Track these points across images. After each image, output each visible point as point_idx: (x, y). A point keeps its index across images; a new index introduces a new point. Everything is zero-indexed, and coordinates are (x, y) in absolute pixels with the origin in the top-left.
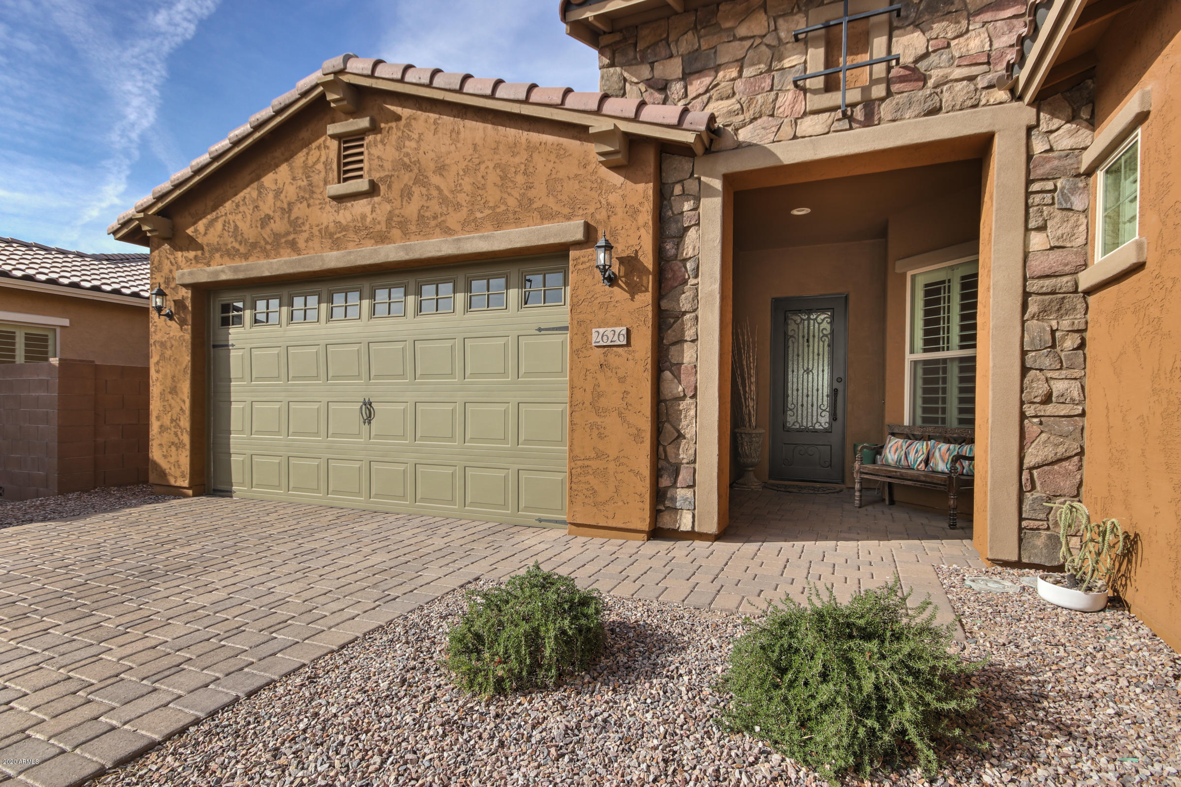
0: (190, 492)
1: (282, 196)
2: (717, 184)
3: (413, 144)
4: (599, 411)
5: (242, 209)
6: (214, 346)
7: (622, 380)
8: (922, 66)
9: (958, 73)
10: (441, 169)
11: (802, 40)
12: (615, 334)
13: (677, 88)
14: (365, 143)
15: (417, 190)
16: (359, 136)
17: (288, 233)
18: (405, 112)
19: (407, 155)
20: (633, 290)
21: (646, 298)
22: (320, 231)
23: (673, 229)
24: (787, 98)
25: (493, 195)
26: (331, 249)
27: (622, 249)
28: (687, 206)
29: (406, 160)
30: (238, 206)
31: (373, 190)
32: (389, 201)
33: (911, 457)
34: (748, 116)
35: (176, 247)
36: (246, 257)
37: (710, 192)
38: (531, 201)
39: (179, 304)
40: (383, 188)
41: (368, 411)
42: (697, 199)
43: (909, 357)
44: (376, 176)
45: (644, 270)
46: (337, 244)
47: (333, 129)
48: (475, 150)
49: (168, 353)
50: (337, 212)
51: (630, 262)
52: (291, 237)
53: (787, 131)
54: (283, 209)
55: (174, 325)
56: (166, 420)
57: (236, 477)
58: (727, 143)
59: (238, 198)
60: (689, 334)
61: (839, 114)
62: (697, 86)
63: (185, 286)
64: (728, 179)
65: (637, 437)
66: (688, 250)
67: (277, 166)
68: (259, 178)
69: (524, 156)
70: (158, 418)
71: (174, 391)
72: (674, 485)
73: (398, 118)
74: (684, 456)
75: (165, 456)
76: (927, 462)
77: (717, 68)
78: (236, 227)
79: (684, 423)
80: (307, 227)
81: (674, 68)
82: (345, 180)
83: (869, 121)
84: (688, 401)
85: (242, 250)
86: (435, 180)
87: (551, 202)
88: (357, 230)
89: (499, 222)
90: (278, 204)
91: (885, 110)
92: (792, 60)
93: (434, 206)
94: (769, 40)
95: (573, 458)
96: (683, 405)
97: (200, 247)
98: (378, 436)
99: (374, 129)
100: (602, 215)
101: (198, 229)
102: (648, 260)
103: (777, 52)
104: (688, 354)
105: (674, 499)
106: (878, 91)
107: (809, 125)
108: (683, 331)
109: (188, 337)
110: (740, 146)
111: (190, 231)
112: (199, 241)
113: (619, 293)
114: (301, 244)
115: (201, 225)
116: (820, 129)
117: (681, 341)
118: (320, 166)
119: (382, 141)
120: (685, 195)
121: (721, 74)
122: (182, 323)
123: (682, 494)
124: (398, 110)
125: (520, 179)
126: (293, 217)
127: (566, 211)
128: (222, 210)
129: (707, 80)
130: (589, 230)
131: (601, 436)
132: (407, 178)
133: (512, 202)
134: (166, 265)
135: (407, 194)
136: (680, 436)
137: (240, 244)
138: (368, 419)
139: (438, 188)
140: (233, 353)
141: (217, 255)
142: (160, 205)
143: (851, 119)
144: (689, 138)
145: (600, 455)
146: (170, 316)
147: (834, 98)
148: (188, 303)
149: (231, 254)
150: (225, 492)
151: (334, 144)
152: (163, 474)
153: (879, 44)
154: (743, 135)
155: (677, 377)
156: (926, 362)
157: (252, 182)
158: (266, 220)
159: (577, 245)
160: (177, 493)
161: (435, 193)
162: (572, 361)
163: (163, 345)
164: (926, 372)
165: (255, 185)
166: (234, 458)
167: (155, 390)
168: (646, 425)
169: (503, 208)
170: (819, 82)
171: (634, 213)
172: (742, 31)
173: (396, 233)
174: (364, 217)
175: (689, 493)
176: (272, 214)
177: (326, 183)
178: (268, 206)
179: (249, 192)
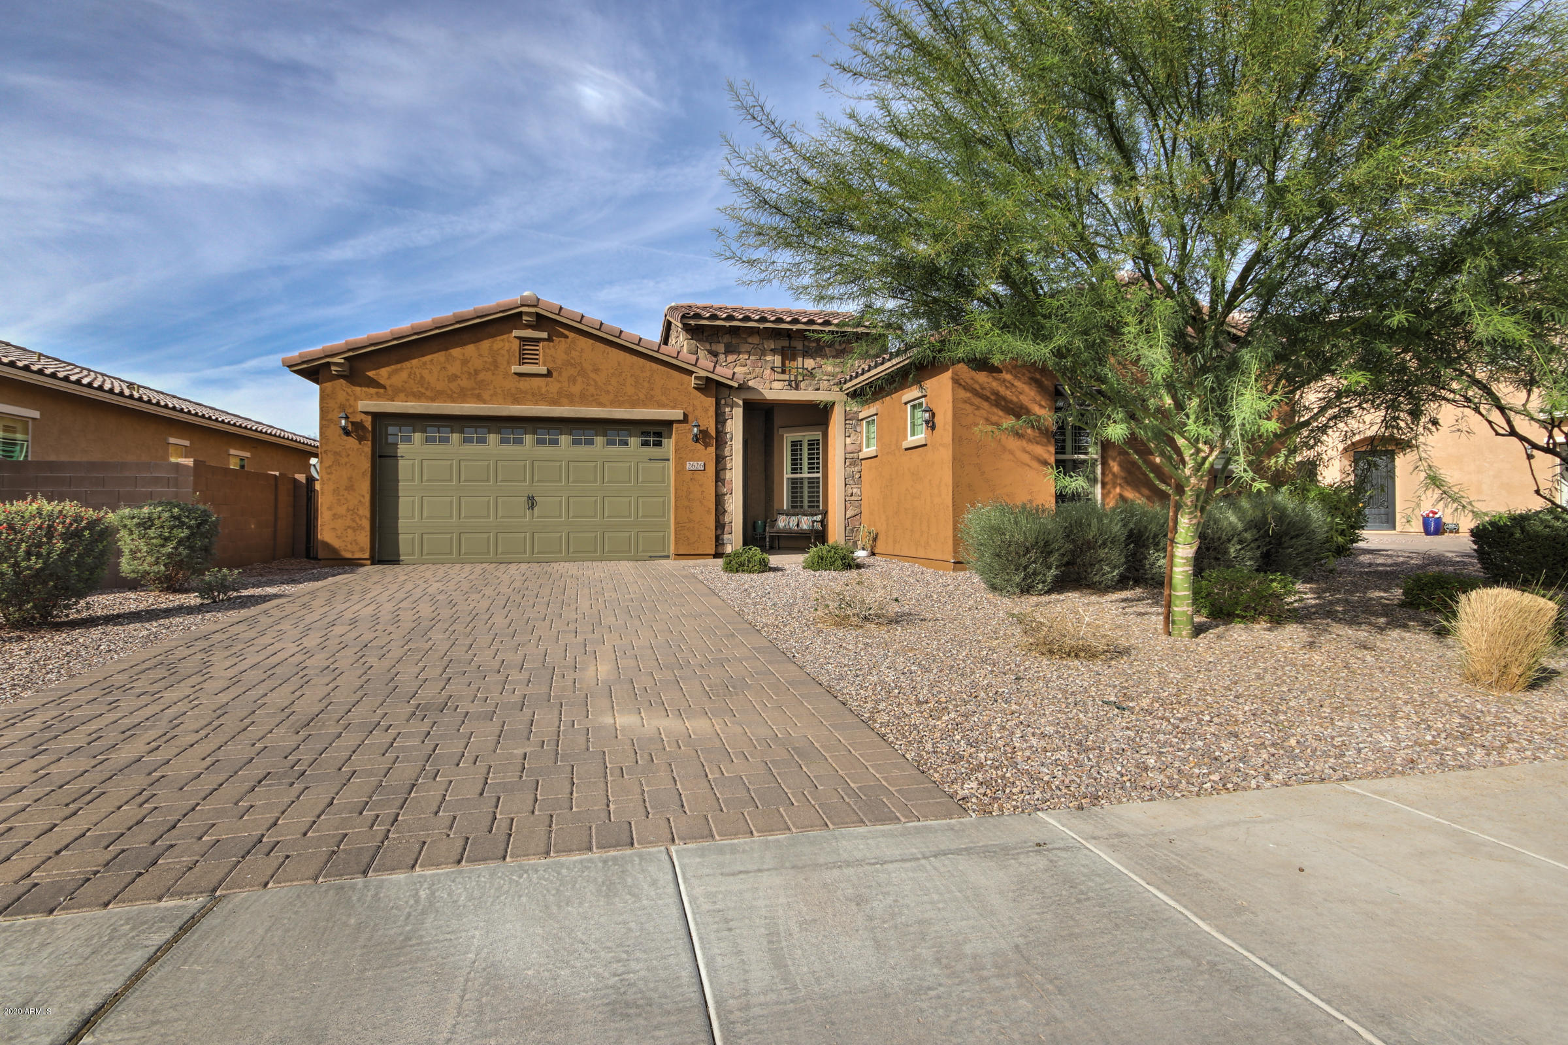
0: (369, 562)
1: (470, 365)
2: (741, 403)
3: (577, 353)
4: (689, 500)
5: (428, 366)
6: (380, 457)
7: (701, 486)
8: (814, 371)
9: (825, 378)
10: (596, 370)
11: (774, 352)
12: (699, 465)
13: (722, 357)
14: (541, 344)
15: (579, 379)
16: (538, 340)
17: (473, 389)
18: (571, 335)
19: (572, 358)
20: (706, 445)
21: (712, 450)
22: (503, 391)
23: (721, 419)
24: (768, 372)
25: (630, 390)
26: (513, 404)
27: (701, 426)
28: (727, 410)
29: (573, 361)
30: (425, 364)
31: (549, 374)
32: (559, 382)
33: (791, 524)
34: (753, 376)
35: (354, 383)
36: (433, 400)
37: (738, 405)
38: (652, 397)
39: (357, 425)
40: (555, 374)
41: (532, 502)
42: (732, 408)
43: (786, 476)
44: (551, 366)
45: (710, 437)
46: (516, 401)
47: (516, 333)
48: (619, 364)
50: (519, 381)
51: (706, 433)
52: (477, 392)
53: (767, 385)
54: (470, 374)
55: (352, 442)
57: (402, 550)
58: (746, 386)
59: (427, 358)
60: (728, 466)
61: (787, 383)
62: (731, 358)
63: (366, 413)
64: (745, 401)
65: (709, 512)
66: (728, 429)
67: (465, 344)
68: (447, 349)
69: (648, 374)
70: (330, 508)
71: (351, 490)
72: (723, 533)
73: (567, 337)
74: (727, 520)
75: (338, 537)
76: (798, 525)
77: (739, 353)
78: (422, 377)
79: (727, 505)
80: (492, 387)
81: (721, 348)
82: (524, 363)
83: (797, 388)
84: (728, 496)
85: (428, 393)
86: (593, 375)
87: (664, 398)
88: (534, 395)
89: (634, 404)
90: (465, 369)
91: (802, 385)
92: (769, 358)
93: (592, 390)
94: (760, 347)
95: (676, 523)
96: (726, 497)
97: (384, 387)
98: (539, 517)
99: (549, 339)
100: (690, 409)
101: (382, 374)
102: (713, 433)
103: (763, 353)
104: (728, 475)
105: (723, 540)
106: (800, 378)
107: (776, 385)
108: (726, 465)
109: (369, 450)
110: (749, 388)
111: (371, 374)
112: (382, 382)
113: (699, 446)
114: (486, 396)
115: (384, 372)
116: (780, 387)
117: (726, 469)
118: (504, 352)
119: (554, 347)
120: (726, 405)
121: (741, 356)
122: (362, 440)
123: (726, 537)
124: (566, 332)
125: (646, 384)
126: (478, 379)
127: (672, 404)
128: (407, 364)
129: (735, 357)
130: (685, 415)
131: (691, 512)
132: (572, 371)
133: (642, 396)
134: (341, 396)
135: (572, 380)
136: (725, 511)
137: (427, 389)
138: (532, 507)
139: (594, 380)
140: (401, 462)
141: (402, 395)
142: (351, 354)
143: (791, 386)
144: (736, 385)
145: (690, 521)
146: (350, 434)
147: (786, 377)
148: (367, 426)
149: (418, 396)
151: (517, 342)
152: (334, 551)
153: (800, 360)
154: (752, 385)
155: (724, 485)
156: (792, 479)
157: (439, 351)
158: (454, 378)
159: (679, 422)
160: (355, 564)
161: (593, 383)
162: (676, 476)
163: (338, 454)
164: (793, 483)
165: (443, 353)
166: (401, 537)
168: (713, 507)
169: (636, 397)
170: (780, 370)
171: (707, 410)
172: (750, 340)
173: (564, 400)
174: (539, 388)
175: (730, 536)
176: (459, 374)
177: (509, 363)
178: (455, 368)
179: (440, 357)
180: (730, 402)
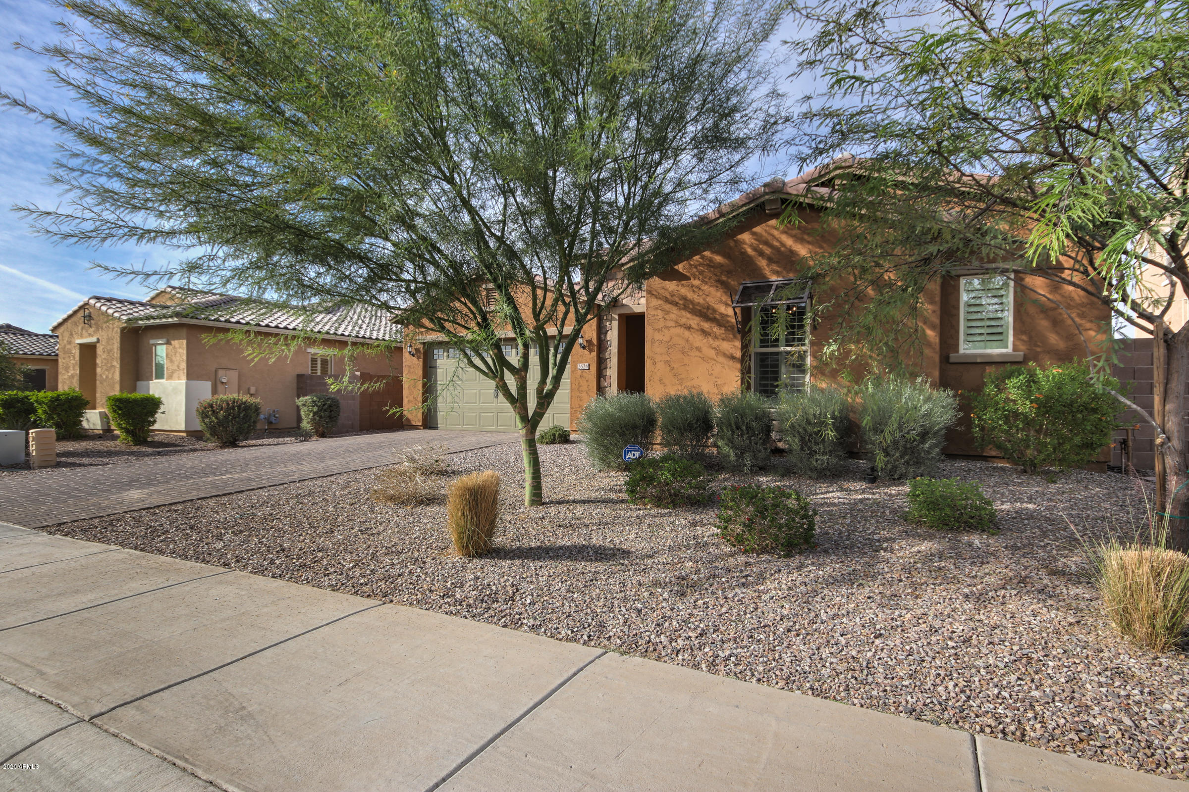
0: (421, 428)
2: (617, 317)
4: (580, 392)
6: (430, 367)
7: (587, 381)
10: (525, 305)
12: (584, 366)
16: (494, 289)
20: (591, 351)
21: (594, 354)
23: (604, 331)
27: (587, 337)
28: (608, 323)
34: (625, 296)
35: (416, 327)
37: (614, 319)
39: (417, 350)
41: (496, 393)
42: (610, 322)
45: (594, 344)
47: (484, 286)
49: (412, 370)
51: (590, 342)
53: (636, 302)
55: (415, 359)
56: (411, 398)
57: (439, 421)
58: (619, 304)
60: (609, 366)
62: (611, 284)
63: (420, 343)
64: (620, 316)
66: (608, 338)
70: (406, 397)
71: (415, 386)
75: (411, 413)
82: (489, 305)
86: (523, 308)
93: (523, 318)
95: (572, 408)
96: (607, 389)
97: (427, 328)
98: (500, 403)
102: (595, 341)
104: (608, 372)
108: (606, 365)
109: (421, 364)
110: (623, 305)
111: (421, 321)
112: (426, 325)
113: (586, 352)
117: (606, 368)
120: (607, 320)
121: (617, 281)
122: (419, 358)
127: (569, 323)
129: (614, 283)
131: (580, 400)
134: (411, 335)
138: (497, 396)
140: (439, 370)
144: (604, 304)
145: (580, 407)
146: (413, 355)
148: (422, 350)
150: (436, 428)
152: (408, 420)
154: (624, 302)
155: (605, 380)
160: (415, 428)
162: (571, 374)
163: (409, 367)
166: (439, 413)
167: (406, 386)
171: (591, 325)
173: (509, 327)
174: (496, 320)
180: (610, 317)
